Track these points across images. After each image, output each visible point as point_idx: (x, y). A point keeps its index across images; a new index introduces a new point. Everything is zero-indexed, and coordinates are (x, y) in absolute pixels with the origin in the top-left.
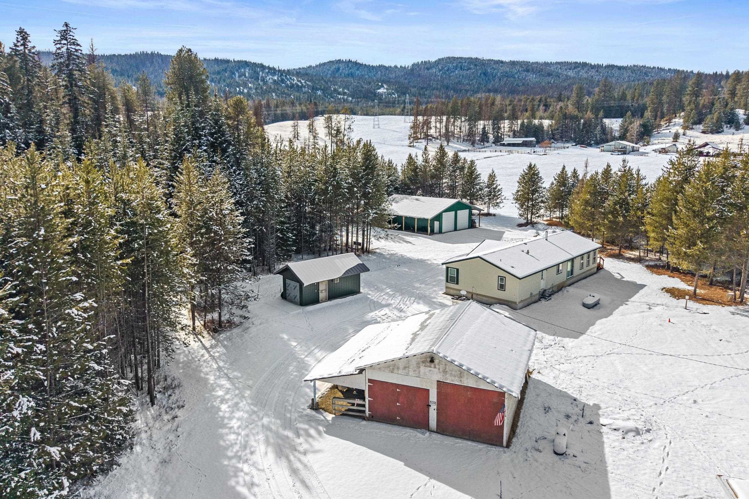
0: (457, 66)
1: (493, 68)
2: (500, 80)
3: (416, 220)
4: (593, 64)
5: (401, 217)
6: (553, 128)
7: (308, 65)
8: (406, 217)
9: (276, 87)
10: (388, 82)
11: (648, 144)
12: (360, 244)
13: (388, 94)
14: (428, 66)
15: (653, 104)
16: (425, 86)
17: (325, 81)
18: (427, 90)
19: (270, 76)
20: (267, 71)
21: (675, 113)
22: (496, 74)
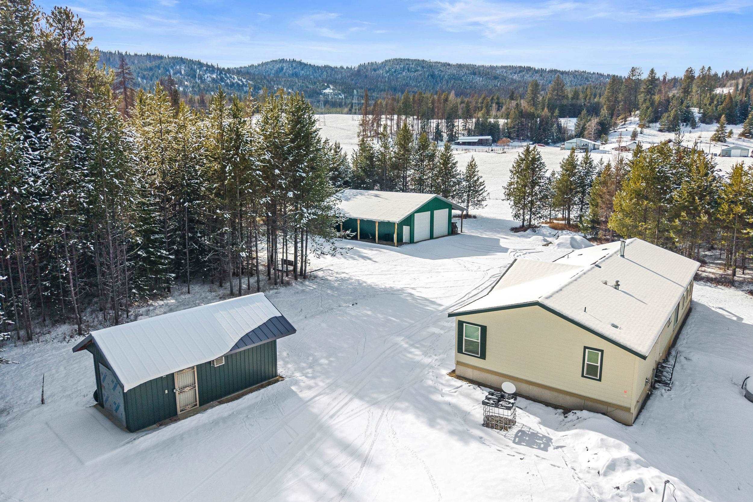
0: (404, 68)
1: (440, 70)
2: (448, 82)
3: (377, 225)
4: (537, 69)
5: (355, 220)
6: (509, 126)
7: (250, 65)
8: (362, 221)
9: (215, 86)
10: (334, 83)
11: (606, 142)
12: (289, 263)
13: (334, 95)
14: (374, 67)
15: (610, 102)
16: (372, 87)
17: (268, 81)
18: (374, 91)
19: (209, 75)
20: (205, 68)
21: (630, 112)
22: (444, 76)
